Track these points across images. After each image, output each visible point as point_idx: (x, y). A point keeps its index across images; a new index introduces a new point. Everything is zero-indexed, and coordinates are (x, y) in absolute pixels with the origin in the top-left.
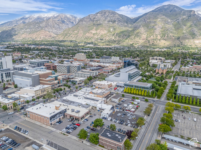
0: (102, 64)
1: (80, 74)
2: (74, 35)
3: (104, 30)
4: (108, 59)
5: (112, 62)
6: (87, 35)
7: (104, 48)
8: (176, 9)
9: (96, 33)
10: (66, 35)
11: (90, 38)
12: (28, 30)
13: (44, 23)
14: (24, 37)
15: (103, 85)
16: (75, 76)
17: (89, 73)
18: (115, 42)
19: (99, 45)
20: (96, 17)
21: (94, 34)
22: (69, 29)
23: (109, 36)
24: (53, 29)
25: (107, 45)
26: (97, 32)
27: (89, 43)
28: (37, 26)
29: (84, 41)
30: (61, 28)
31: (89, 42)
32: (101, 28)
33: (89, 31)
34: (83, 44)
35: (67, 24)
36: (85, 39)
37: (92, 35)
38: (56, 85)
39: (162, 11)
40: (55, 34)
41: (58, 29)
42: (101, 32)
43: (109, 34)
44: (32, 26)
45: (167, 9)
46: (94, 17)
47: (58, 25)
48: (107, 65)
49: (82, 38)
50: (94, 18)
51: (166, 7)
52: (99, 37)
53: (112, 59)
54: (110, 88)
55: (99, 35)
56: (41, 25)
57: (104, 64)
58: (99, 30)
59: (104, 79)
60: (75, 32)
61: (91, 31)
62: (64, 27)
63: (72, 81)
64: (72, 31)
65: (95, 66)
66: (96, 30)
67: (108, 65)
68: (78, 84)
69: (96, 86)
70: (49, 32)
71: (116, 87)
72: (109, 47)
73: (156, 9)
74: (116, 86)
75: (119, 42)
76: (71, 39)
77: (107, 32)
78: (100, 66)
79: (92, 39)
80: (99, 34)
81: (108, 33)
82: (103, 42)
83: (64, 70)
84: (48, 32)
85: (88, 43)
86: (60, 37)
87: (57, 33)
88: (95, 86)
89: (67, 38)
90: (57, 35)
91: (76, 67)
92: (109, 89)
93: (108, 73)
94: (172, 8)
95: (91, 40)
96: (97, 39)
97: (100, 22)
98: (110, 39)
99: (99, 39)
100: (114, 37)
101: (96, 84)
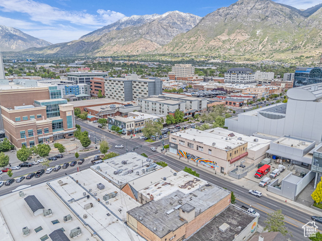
0: (227, 86)
1: (150, 104)
2: (189, 45)
3: (243, 34)
4: (244, 75)
5: (255, 82)
6: (212, 43)
7: (241, 64)
9: (228, 40)
10: (177, 44)
11: (217, 48)
12: (121, 40)
13: (145, 28)
14: (115, 51)
15: (205, 150)
16: (139, 108)
17: (177, 102)
18: (264, 54)
19: (232, 61)
20: (231, 12)
21: (224, 42)
22: (182, 34)
23: (252, 44)
24: (158, 36)
25: (248, 60)
26: (231, 37)
27: (214, 58)
28: (134, 33)
29: (205, 54)
30: (170, 34)
31: (213, 55)
32: (239, 31)
33: (216, 36)
34: (203, 59)
35: (181, 29)
36: (207, 50)
37: (221, 44)
38: (47, 131)
40: (160, 45)
41: (166, 36)
42: (238, 37)
43: (252, 40)
44: (127, 34)
46: (228, 11)
47: (167, 30)
48: (241, 88)
49: (202, 48)
50: (228, 14)
52: (233, 46)
53: (255, 75)
54: (238, 163)
55: (234, 43)
56: (140, 31)
57: (234, 86)
58: (235, 34)
59: (222, 124)
60: (192, 39)
61: (218, 37)
62: (175, 32)
63: (113, 121)
64: (187, 38)
65: (208, 89)
66: (229, 34)
67: (242, 86)
68: (130, 133)
69: (179, 147)
70: (152, 41)
71: (267, 160)
72: (251, 63)
74: (267, 155)
75: (272, 54)
76: (183, 52)
78: (222, 89)
79: (219, 50)
80: (234, 41)
81: (250, 38)
82: (240, 56)
83: (117, 92)
84: (149, 42)
85: (212, 57)
86: (167, 48)
87: (164, 42)
88: (176, 147)
89: (177, 50)
90: (163, 45)
91: (145, 85)
92: (233, 167)
93: (241, 106)
95: (218, 52)
96: (229, 50)
97: (237, 20)
98: (253, 48)
99: (233, 49)
100: (262, 45)
101: (180, 142)
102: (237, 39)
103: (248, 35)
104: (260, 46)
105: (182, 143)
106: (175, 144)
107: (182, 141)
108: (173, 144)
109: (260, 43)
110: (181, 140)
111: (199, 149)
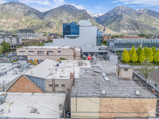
3: (15, 20)
8: (74, 8)
9: (7, 22)
11: (0, 26)
15: (55, 53)
19: (12, 33)
20: (5, 7)
21: (4, 23)
23: (21, 25)
32: (12, 18)
37: (2, 24)
39: (65, 9)
43: (21, 23)
45: (68, 7)
46: (3, 6)
50: (3, 8)
51: (67, 6)
52: (11, 25)
58: (10, 20)
66: (7, 19)
69: (29, 58)
73: (59, 7)
77: (19, 21)
80: (10, 23)
88: (25, 58)
94: (71, 7)
95: (2, 28)
96: (9, 27)
97: (10, 12)
98: (23, 27)
99: (11, 27)
100: (27, 26)
101: (29, 53)
102: (12, 22)
103: (18, 21)
104: (26, 26)
105: (31, 54)
106: (23, 56)
107: (31, 52)
108: (22, 56)
109: (26, 25)
110: (30, 50)
111: (50, 54)
